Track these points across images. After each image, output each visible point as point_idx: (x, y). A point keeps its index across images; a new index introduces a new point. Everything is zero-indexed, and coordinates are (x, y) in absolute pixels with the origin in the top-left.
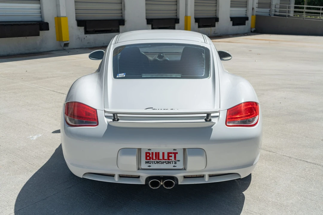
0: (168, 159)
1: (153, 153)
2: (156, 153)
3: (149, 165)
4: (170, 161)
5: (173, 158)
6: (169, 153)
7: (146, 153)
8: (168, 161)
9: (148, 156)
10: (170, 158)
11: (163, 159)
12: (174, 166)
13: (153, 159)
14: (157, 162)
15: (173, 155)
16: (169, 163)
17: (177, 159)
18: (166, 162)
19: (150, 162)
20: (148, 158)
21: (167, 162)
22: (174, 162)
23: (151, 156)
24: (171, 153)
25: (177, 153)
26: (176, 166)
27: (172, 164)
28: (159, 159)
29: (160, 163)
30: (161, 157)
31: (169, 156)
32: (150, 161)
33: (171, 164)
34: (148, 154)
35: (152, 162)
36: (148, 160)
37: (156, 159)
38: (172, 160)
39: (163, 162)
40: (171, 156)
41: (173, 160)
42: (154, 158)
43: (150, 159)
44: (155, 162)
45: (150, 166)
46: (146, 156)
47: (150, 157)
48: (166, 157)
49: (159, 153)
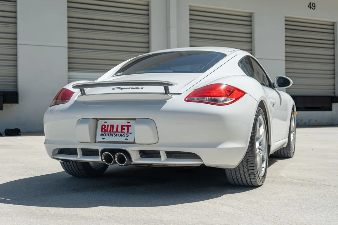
0: (122, 132)
1: (108, 125)
2: (111, 125)
3: (103, 137)
4: (123, 133)
5: (126, 131)
6: (122, 126)
7: (102, 126)
8: (121, 133)
9: (104, 129)
10: (123, 131)
11: (117, 131)
12: (126, 139)
13: (107, 132)
14: (111, 135)
15: (126, 128)
16: (122, 135)
17: (130, 132)
18: (118, 134)
19: (105, 135)
20: (103, 130)
21: (120, 135)
22: (127, 135)
23: (106, 128)
24: (124, 126)
25: (130, 126)
26: (128, 139)
27: (125, 136)
28: (113, 132)
29: (113, 135)
30: (115, 130)
31: (122, 129)
32: (105, 133)
33: (123, 136)
34: (104, 127)
35: (106, 134)
36: (103, 132)
37: (110, 132)
38: (124, 132)
39: (117, 135)
40: (124, 129)
41: (126, 132)
42: (109, 131)
43: (105, 132)
44: (109, 135)
45: (104, 139)
46: (102, 129)
47: (105, 130)
48: (119, 130)
49: (113, 125)
